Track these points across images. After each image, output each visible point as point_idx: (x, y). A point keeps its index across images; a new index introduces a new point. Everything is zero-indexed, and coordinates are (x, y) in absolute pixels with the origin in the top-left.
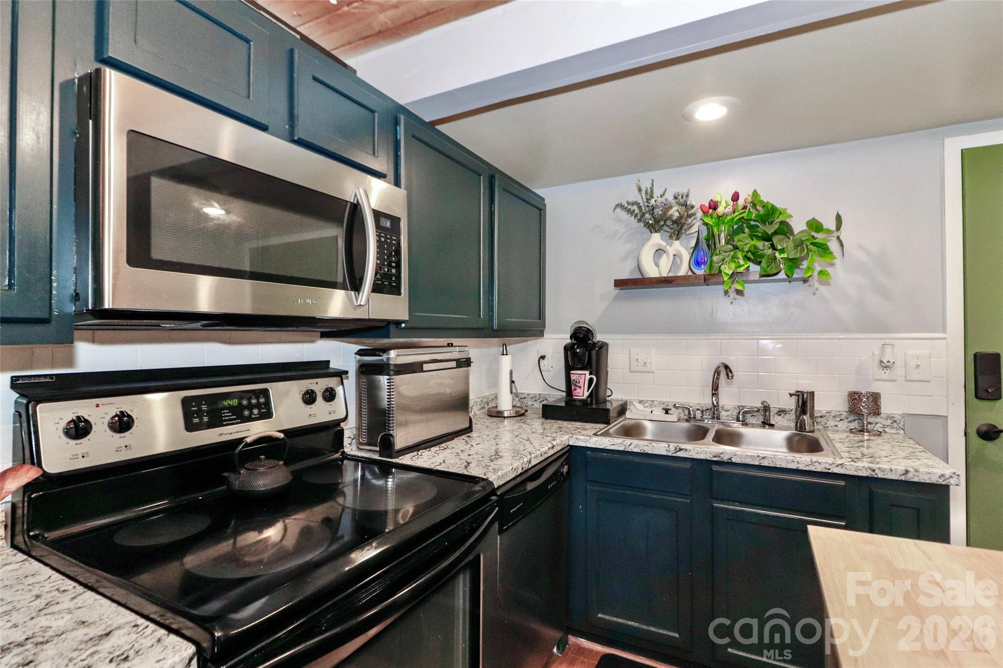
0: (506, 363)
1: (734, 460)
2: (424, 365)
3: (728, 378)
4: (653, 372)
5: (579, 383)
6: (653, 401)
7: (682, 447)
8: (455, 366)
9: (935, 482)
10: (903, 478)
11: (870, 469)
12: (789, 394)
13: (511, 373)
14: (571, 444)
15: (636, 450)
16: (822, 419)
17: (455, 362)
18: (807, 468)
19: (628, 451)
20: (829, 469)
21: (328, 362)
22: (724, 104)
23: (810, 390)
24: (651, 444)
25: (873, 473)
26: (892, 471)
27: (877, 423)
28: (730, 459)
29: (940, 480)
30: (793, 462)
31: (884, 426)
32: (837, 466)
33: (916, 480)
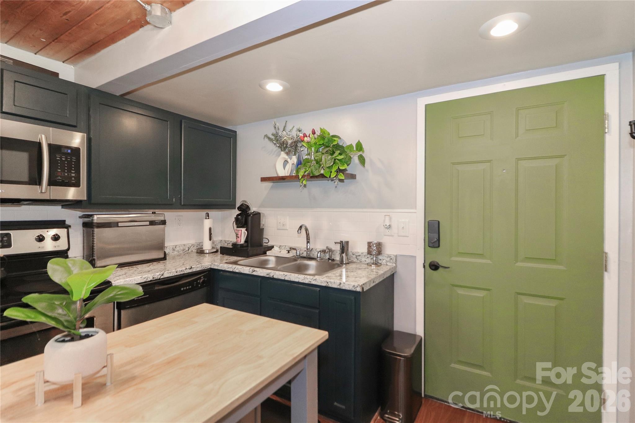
0: (207, 224)
1: (275, 277)
2: (119, 223)
3: (298, 233)
4: (288, 230)
5: (238, 235)
6: (286, 246)
7: (255, 270)
8: (149, 224)
9: (351, 289)
10: (339, 287)
11: (326, 282)
12: (335, 242)
13: (210, 229)
14: (212, 267)
15: (237, 271)
16: (360, 257)
17: (148, 222)
18: (302, 282)
19: (234, 272)
20: (311, 282)
21: (65, 221)
22: (281, 85)
23: (346, 240)
24: (243, 267)
25: (327, 284)
26: (334, 283)
27: (383, 260)
28: (273, 276)
29: (353, 288)
30: (297, 278)
31: (387, 262)
32: (314, 280)
33: (344, 288)
